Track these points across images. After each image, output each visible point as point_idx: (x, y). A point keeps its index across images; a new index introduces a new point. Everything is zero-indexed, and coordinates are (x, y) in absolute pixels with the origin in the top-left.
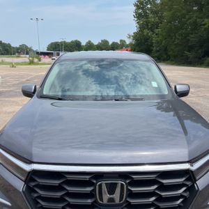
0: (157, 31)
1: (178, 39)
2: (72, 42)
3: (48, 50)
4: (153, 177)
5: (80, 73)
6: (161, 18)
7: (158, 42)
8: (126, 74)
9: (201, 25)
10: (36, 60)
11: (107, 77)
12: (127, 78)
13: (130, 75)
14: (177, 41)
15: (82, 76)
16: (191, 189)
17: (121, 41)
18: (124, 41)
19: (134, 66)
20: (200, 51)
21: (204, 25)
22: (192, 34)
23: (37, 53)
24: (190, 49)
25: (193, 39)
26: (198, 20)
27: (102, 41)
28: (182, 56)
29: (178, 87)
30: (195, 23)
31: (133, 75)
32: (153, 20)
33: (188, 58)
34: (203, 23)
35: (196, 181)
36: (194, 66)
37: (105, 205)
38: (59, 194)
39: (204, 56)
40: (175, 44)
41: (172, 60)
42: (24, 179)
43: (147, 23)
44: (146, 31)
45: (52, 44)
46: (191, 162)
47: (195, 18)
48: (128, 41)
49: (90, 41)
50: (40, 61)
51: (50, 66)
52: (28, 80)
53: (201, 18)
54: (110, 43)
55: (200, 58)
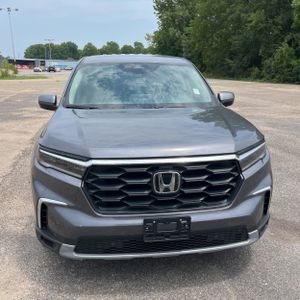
0: (187, 29)
1: (216, 42)
2: (63, 45)
3: (26, 56)
4: (204, 167)
5: (96, 85)
6: (192, 11)
7: (190, 46)
8: (155, 84)
9: (246, 22)
10: (11, 72)
11: (131, 89)
12: (157, 90)
13: (161, 85)
14: (215, 45)
15: (98, 88)
16: (237, 179)
17: (136, 44)
18: (141, 44)
19: (164, 72)
20: (245, 59)
21: (251, 21)
22: (234, 34)
23: (11, 61)
24: (233, 55)
25: (236, 41)
26: (243, 15)
27: (108, 44)
28: (223, 65)
29: (221, 95)
30: (239, 19)
31: (165, 85)
32: (181, 14)
33: (230, 68)
34: (249, 19)
35: (241, 172)
36: (238, 79)
37: (162, 195)
38: (118, 187)
39: (251, 66)
40: (212, 49)
41: (209, 72)
42: (80, 176)
43: (173, 18)
44: (172, 30)
45: (32, 47)
46: (238, 153)
47: (238, 12)
48: (146, 45)
49: (90, 44)
50: (16, 72)
51: (70, 72)
52: (6, 101)
53: (247, 12)
54: (121, 47)
55: (245, 69)
